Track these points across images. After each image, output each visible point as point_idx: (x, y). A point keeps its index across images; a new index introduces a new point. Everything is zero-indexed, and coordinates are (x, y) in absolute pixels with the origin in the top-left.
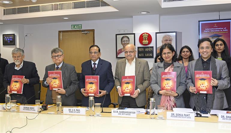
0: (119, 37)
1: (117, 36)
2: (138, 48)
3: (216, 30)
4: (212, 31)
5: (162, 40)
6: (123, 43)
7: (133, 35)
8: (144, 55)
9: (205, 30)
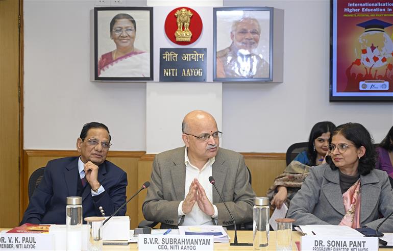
0: (105, 18)
1: (99, 12)
2: (163, 51)
3: (375, 7)
4: (367, 10)
5: (231, 30)
6: (118, 34)
7: (148, 12)
8: (180, 72)
9: (347, 7)
